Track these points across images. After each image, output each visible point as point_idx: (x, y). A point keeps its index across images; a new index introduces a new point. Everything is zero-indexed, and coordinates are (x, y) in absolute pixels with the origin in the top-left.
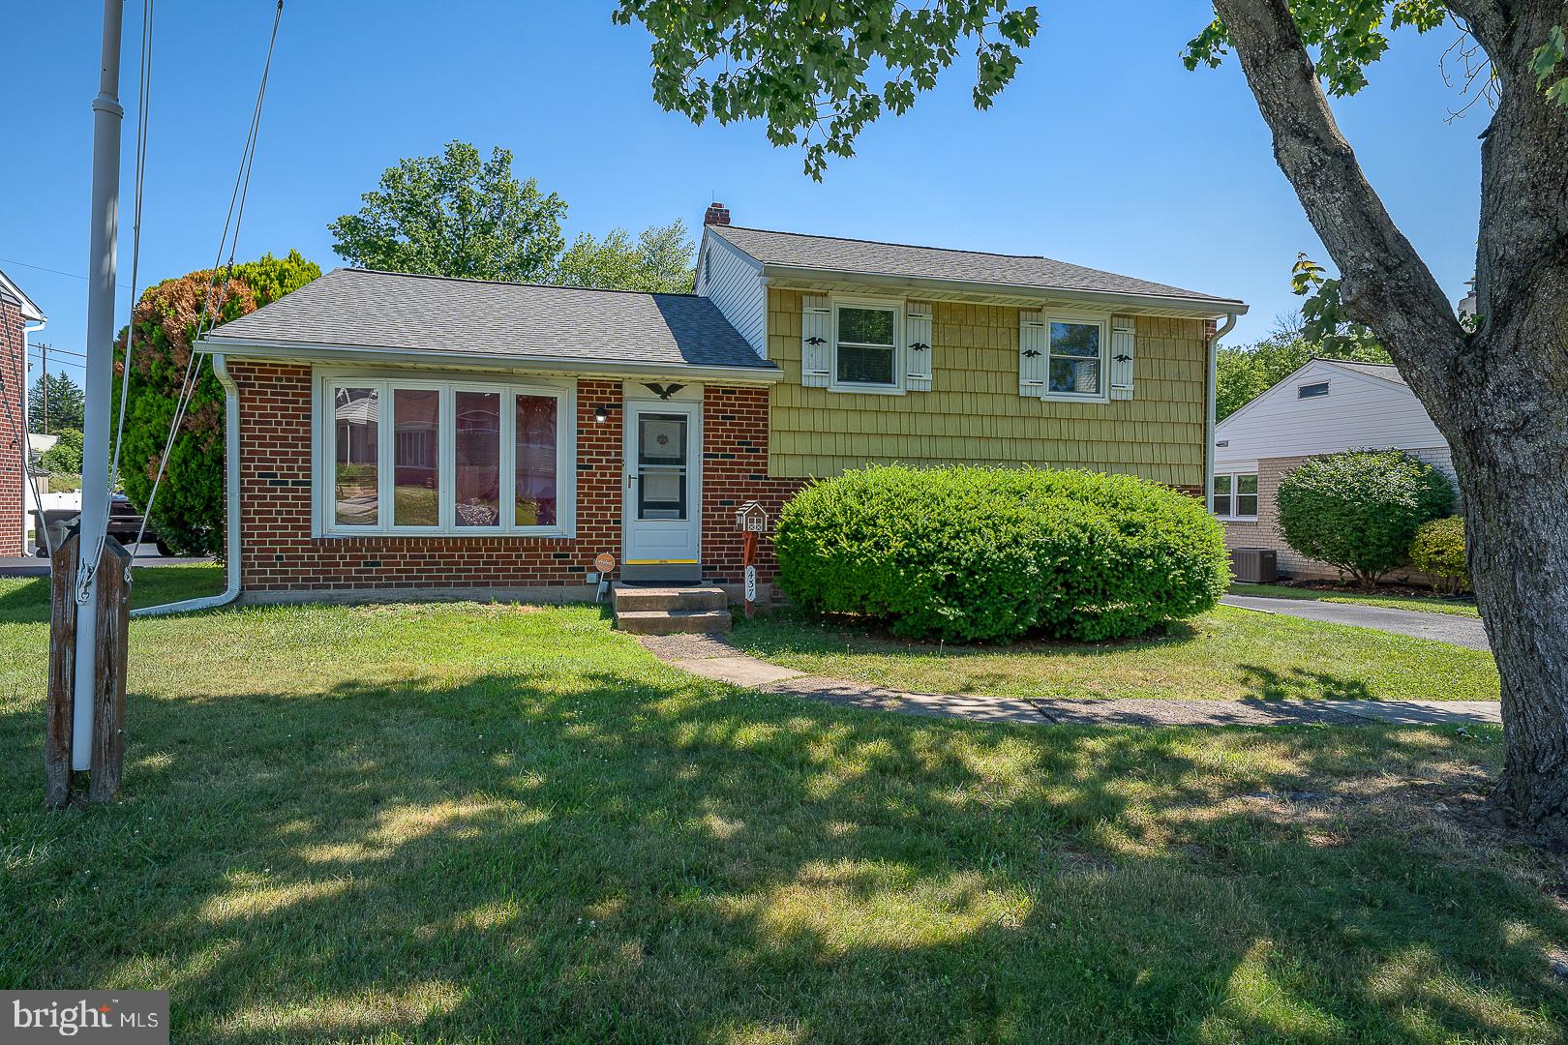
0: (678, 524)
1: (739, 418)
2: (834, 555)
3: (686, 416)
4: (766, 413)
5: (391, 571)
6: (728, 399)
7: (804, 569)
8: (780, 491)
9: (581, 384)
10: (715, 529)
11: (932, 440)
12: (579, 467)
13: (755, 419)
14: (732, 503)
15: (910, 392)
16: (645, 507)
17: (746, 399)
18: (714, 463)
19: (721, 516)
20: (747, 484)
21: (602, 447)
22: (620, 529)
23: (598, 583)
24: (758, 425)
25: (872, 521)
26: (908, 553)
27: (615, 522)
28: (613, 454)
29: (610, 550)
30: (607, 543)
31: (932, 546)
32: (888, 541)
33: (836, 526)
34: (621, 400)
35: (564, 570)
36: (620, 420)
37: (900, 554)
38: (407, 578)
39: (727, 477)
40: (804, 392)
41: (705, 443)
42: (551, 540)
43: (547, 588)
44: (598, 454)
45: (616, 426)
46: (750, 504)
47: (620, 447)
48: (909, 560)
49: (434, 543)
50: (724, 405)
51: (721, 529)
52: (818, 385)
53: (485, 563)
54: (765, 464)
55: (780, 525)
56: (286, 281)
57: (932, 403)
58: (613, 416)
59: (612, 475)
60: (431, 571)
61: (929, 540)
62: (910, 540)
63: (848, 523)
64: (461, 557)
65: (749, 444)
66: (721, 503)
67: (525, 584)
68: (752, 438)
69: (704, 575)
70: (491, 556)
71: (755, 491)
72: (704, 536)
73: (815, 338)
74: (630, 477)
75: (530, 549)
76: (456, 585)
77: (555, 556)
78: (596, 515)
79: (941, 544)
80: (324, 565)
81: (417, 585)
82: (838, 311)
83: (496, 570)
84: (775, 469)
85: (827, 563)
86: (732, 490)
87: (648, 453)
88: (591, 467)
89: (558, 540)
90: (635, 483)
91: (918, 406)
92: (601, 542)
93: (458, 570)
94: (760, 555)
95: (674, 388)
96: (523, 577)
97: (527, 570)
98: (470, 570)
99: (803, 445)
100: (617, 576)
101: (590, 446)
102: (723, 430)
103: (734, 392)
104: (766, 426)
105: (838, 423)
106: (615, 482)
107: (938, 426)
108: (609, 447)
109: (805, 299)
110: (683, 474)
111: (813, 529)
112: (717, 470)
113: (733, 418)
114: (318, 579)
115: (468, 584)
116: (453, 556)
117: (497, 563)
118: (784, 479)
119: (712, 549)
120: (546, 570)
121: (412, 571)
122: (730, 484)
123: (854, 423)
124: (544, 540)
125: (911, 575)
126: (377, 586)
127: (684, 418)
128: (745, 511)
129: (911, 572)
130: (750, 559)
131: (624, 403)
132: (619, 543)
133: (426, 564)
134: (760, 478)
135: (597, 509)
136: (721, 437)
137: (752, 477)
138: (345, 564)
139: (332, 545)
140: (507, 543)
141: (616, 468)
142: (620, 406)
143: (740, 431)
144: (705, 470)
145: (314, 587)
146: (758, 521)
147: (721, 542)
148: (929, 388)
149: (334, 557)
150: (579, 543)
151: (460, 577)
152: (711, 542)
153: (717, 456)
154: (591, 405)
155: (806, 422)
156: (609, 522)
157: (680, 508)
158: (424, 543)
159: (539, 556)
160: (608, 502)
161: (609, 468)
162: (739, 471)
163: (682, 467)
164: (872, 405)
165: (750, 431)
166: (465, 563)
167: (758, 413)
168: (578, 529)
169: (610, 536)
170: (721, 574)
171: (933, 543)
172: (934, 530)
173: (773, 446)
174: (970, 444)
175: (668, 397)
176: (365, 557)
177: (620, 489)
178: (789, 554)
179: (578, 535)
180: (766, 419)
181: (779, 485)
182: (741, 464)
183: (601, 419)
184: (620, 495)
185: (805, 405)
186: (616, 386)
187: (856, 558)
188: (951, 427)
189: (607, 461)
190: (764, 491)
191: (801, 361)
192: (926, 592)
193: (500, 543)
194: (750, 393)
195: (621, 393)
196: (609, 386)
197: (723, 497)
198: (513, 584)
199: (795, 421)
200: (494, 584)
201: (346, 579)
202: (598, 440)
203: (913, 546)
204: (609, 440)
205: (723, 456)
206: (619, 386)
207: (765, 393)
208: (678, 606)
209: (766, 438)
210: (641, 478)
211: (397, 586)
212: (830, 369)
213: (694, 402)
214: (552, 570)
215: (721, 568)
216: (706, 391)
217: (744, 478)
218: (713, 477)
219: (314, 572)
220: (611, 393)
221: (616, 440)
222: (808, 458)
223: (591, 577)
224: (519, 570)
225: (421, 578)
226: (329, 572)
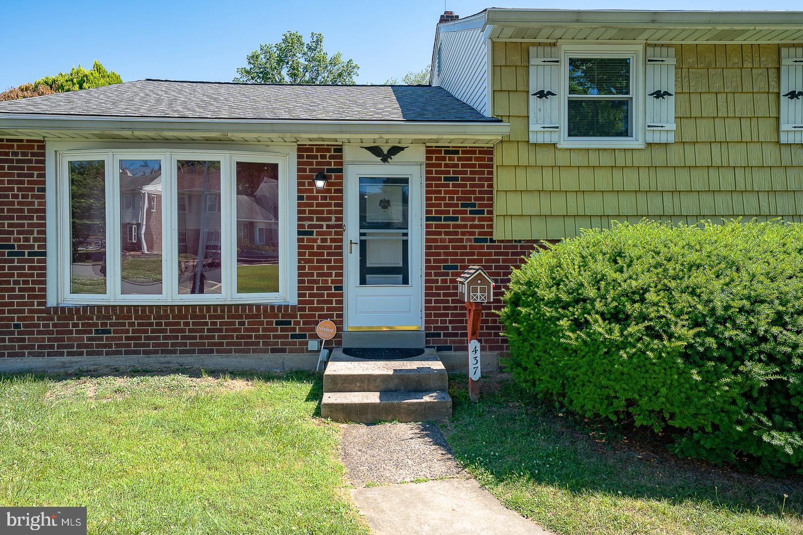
0: (401, 289)
1: (463, 179)
2: (585, 342)
3: (408, 179)
4: (491, 173)
5: (120, 338)
6: (451, 159)
7: (541, 354)
8: (507, 254)
9: (301, 149)
10: (439, 295)
11: (676, 195)
12: (299, 233)
13: (480, 179)
14: (456, 268)
15: (649, 145)
16: (367, 273)
17: (470, 159)
18: (437, 226)
19: (444, 281)
20: (471, 247)
21: (322, 212)
22: (341, 295)
23: (319, 351)
24: (483, 186)
25: (640, 295)
26: (702, 345)
27: (336, 288)
28: (334, 219)
29: (331, 316)
30: (329, 309)
31: (743, 336)
32: (669, 326)
33: (585, 300)
34: (341, 164)
35: (286, 337)
36: (341, 184)
37: (690, 346)
38: (136, 345)
39: (451, 241)
40: (532, 148)
41: (428, 205)
42: (272, 307)
43: (270, 355)
44: (318, 219)
45: (336, 191)
46: (473, 270)
47: (341, 212)
48: (706, 355)
49: (161, 311)
50: (446, 166)
51: (445, 295)
52: (547, 141)
53: (209, 330)
54: (491, 226)
55: (508, 295)
56: (85, 84)
57: (675, 156)
58: (333, 181)
59: (332, 240)
60: (158, 338)
61: (735, 326)
62: (704, 324)
63: (603, 297)
64: (187, 324)
65: (474, 205)
66: (445, 267)
67: (248, 351)
68: (476, 199)
69: (427, 342)
70: (214, 324)
71: (479, 254)
72: (427, 301)
73: (543, 91)
74: (351, 243)
75: (253, 316)
76: (182, 352)
77: (278, 323)
78: (317, 282)
79: (754, 331)
80: (58, 332)
81: (145, 352)
82: (568, 62)
83: (220, 337)
84: (501, 231)
85: (575, 351)
86: (456, 254)
87: (371, 217)
88: (311, 233)
89: (280, 307)
90: (356, 249)
91: (659, 157)
92: (322, 309)
93: (183, 338)
94: (486, 321)
95: (395, 150)
96: (246, 344)
97: (250, 337)
98: (195, 338)
99: (531, 205)
100: (339, 343)
101: (311, 212)
102: (446, 192)
103: (457, 152)
104: (491, 186)
105: (569, 180)
106: (337, 247)
107: (683, 180)
108: (329, 212)
109: (532, 50)
110: (405, 238)
111: (551, 303)
112: (439, 233)
113: (456, 179)
114: (52, 347)
115: (193, 352)
116: (179, 324)
117: (220, 330)
118: (511, 241)
119: (436, 315)
120: (268, 337)
121: (139, 338)
122: (454, 247)
123: (587, 180)
124: (265, 306)
125: (710, 378)
126: (108, 353)
127: (405, 181)
128: (466, 278)
129: (708, 372)
130: (474, 333)
131: (344, 167)
132: (341, 309)
133: (153, 331)
134: (485, 240)
135: (319, 275)
136: (444, 199)
137: (476, 240)
138: (78, 332)
139: (65, 313)
140: (230, 311)
141: (337, 233)
142: (341, 170)
143: (464, 192)
144: (428, 233)
145: (49, 354)
146: (483, 290)
147: (445, 308)
148: (671, 138)
149: (67, 325)
150: (301, 309)
151: (185, 345)
152: (435, 308)
153: (439, 219)
154: (311, 170)
155: (534, 181)
156: (330, 288)
157: (401, 273)
158: (151, 311)
159: (262, 323)
160: (329, 268)
161: (330, 233)
162: (463, 234)
163: (405, 231)
164: (606, 160)
165: (474, 192)
166: (190, 331)
167: (483, 173)
168: (300, 295)
169: (331, 302)
170: (446, 342)
171: (743, 330)
172: (741, 310)
173: (500, 206)
174: (719, 198)
175: (389, 160)
176: (95, 325)
177: (341, 254)
178: (520, 333)
179: (300, 302)
180: (491, 179)
181: (505, 247)
182: (465, 226)
183: (320, 184)
184: (341, 261)
185: (532, 163)
186: (336, 150)
187: (618, 348)
188: (698, 180)
189: (328, 227)
190: (490, 254)
191: (528, 117)
192: (734, 402)
193: (223, 311)
194: (474, 152)
195: (341, 157)
196: (328, 150)
197: (446, 261)
198: (236, 351)
199: (522, 180)
200: (219, 352)
201: (79, 346)
202: (318, 205)
203: (710, 333)
204: (329, 205)
205: (446, 219)
206: (339, 150)
207: (489, 152)
208: (391, 386)
209: (491, 199)
210: (363, 244)
211: (127, 353)
212: (559, 123)
213: (416, 164)
214: (275, 337)
215: (446, 335)
216: (428, 152)
217: (468, 241)
218: (435, 240)
219: (50, 340)
220: (331, 157)
221: (336, 205)
222: (537, 219)
223: (313, 345)
224: (242, 337)
225: (148, 345)
226: (63, 340)
